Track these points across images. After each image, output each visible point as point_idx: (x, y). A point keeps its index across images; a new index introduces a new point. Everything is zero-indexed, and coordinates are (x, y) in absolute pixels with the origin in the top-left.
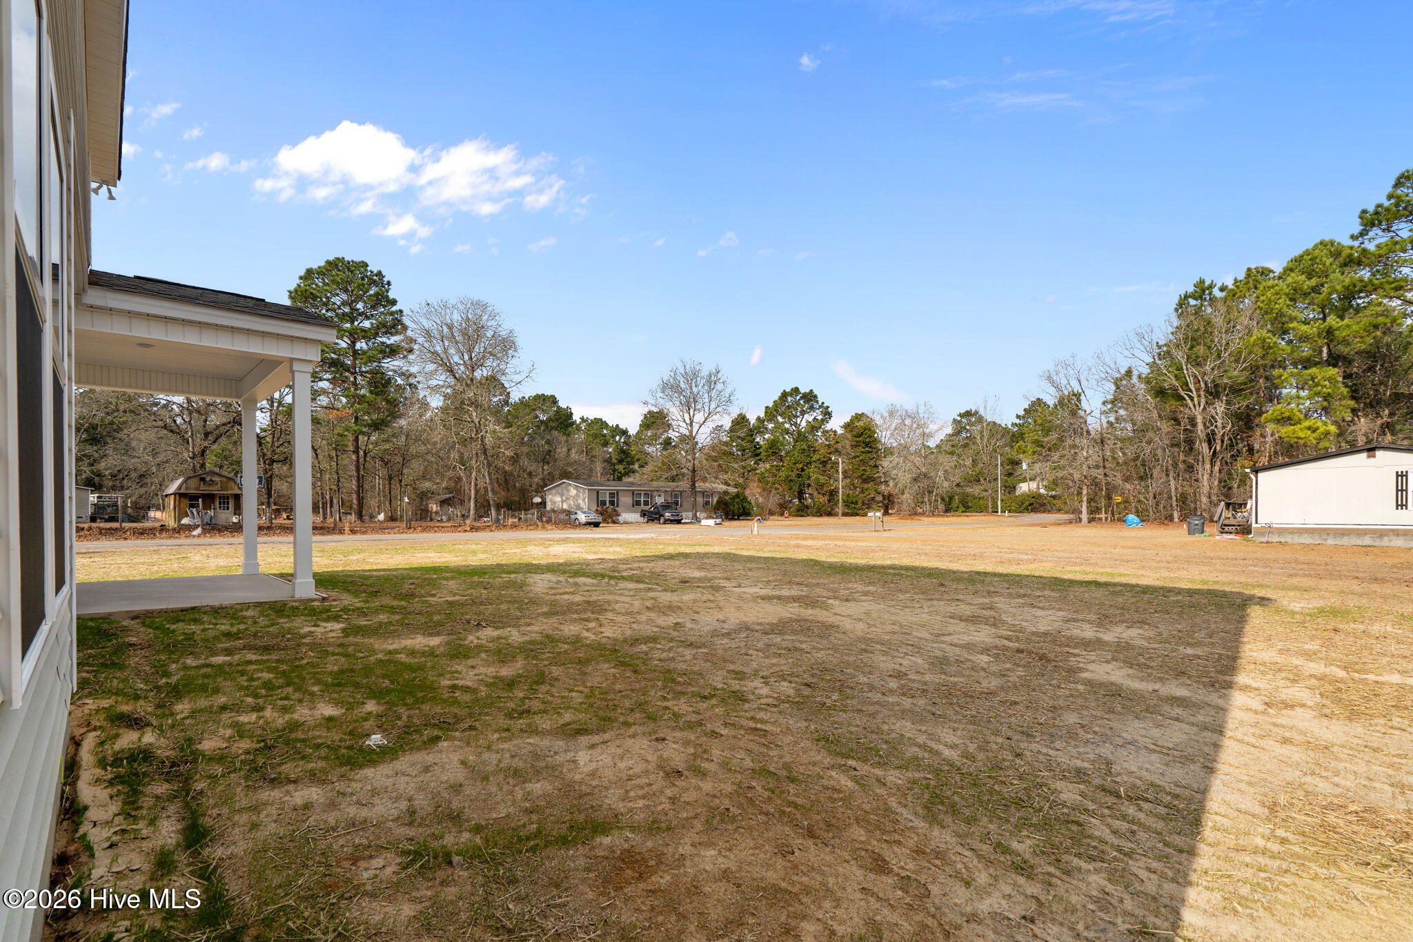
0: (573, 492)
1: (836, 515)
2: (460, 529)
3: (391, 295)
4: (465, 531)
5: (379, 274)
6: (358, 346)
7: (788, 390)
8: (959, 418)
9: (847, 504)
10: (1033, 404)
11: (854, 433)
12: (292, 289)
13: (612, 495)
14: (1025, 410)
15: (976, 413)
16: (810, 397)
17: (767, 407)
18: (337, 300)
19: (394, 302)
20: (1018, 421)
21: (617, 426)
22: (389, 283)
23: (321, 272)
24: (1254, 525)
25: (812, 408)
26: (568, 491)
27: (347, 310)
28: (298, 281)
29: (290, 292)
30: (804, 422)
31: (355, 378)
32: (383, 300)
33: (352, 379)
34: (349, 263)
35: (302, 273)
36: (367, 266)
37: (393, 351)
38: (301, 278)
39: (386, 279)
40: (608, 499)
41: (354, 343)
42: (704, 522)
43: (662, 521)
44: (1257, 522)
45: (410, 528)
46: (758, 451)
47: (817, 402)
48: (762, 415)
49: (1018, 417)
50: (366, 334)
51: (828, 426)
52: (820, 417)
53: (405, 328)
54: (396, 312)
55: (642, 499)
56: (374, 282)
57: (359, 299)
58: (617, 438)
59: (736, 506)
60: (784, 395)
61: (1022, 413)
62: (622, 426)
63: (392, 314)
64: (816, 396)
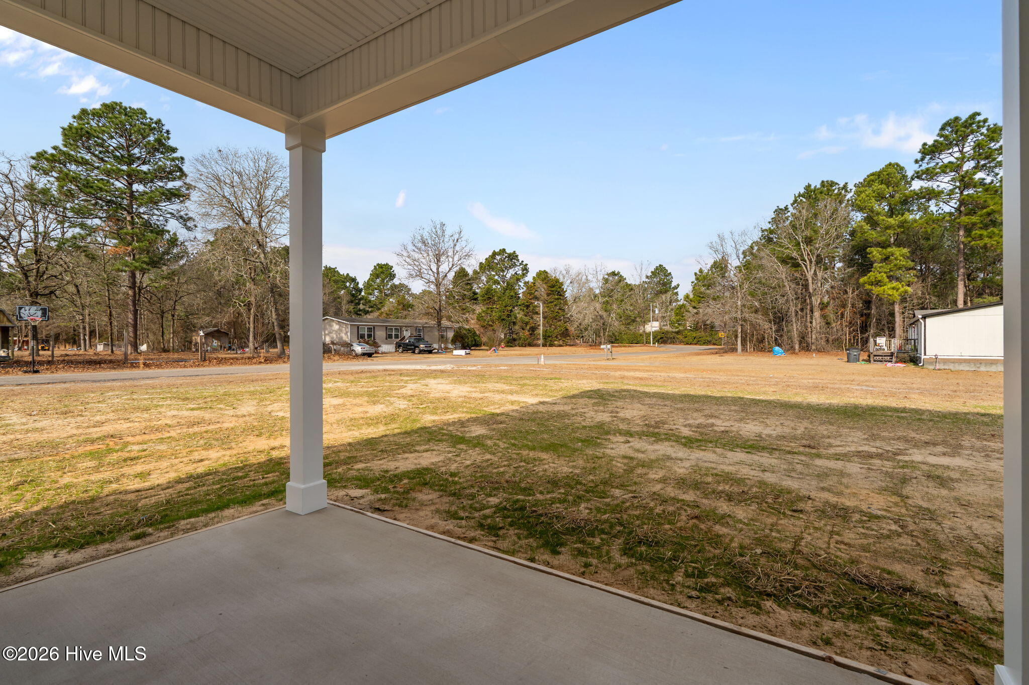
0: (336, 327)
1: (537, 346)
2: (254, 361)
3: (172, 143)
4: (260, 363)
5: (159, 122)
6: (135, 187)
7: (497, 250)
8: (607, 277)
9: (546, 337)
10: (657, 268)
11: (549, 285)
12: (66, 126)
13: (369, 330)
14: (652, 272)
15: (619, 273)
16: (513, 257)
17: (481, 263)
18: (114, 143)
19: (174, 150)
20: (647, 280)
21: (348, 274)
22: (168, 132)
23: (96, 114)
24: (923, 357)
25: (514, 265)
26: (331, 326)
27: (125, 153)
28: (71, 120)
29: (64, 129)
30: (509, 274)
31: (132, 217)
32: (162, 146)
33: (129, 218)
34: (126, 108)
35: (77, 112)
36: (146, 113)
37: (172, 195)
38: (74, 117)
39: (165, 128)
40: (366, 333)
41: (131, 184)
42: (456, 352)
43: (417, 351)
44: (925, 354)
45: (205, 360)
46: (476, 296)
47: (518, 260)
48: (478, 269)
49: (647, 277)
50: (143, 179)
51: (527, 279)
52: (520, 272)
53: (183, 174)
54: (177, 159)
55: (393, 333)
56: (152, 129)
57: (136, 144)
58: (348, 284)
59: (470, 339)
60: (494, 254)
61: (649, 274)
62: (352, 275)
63: (173, 160)
64: (517, 256)
